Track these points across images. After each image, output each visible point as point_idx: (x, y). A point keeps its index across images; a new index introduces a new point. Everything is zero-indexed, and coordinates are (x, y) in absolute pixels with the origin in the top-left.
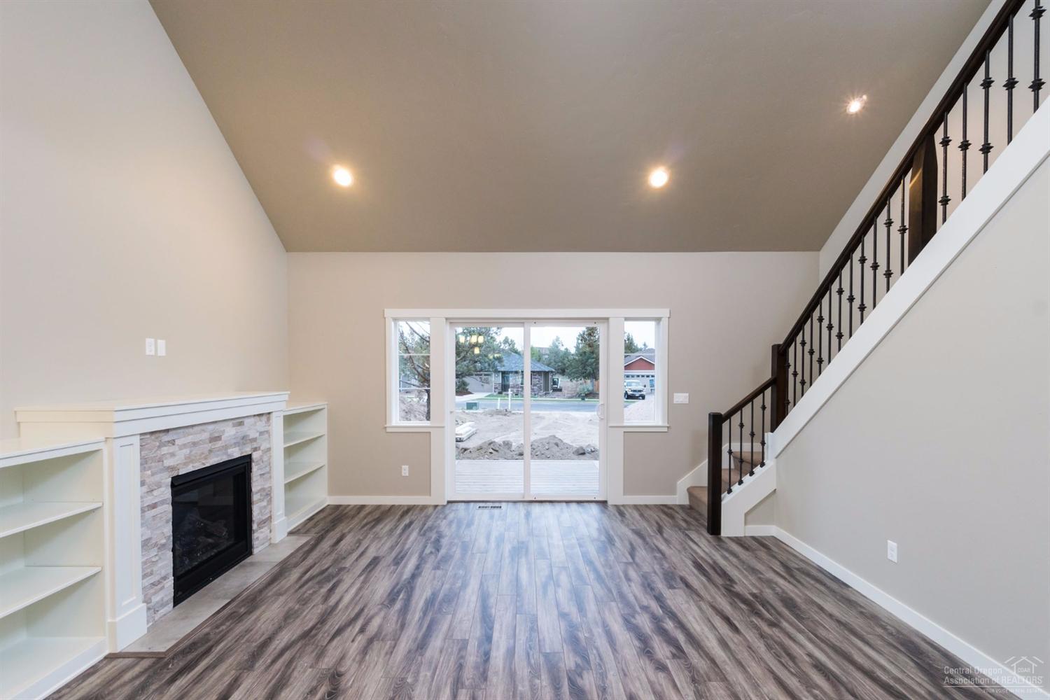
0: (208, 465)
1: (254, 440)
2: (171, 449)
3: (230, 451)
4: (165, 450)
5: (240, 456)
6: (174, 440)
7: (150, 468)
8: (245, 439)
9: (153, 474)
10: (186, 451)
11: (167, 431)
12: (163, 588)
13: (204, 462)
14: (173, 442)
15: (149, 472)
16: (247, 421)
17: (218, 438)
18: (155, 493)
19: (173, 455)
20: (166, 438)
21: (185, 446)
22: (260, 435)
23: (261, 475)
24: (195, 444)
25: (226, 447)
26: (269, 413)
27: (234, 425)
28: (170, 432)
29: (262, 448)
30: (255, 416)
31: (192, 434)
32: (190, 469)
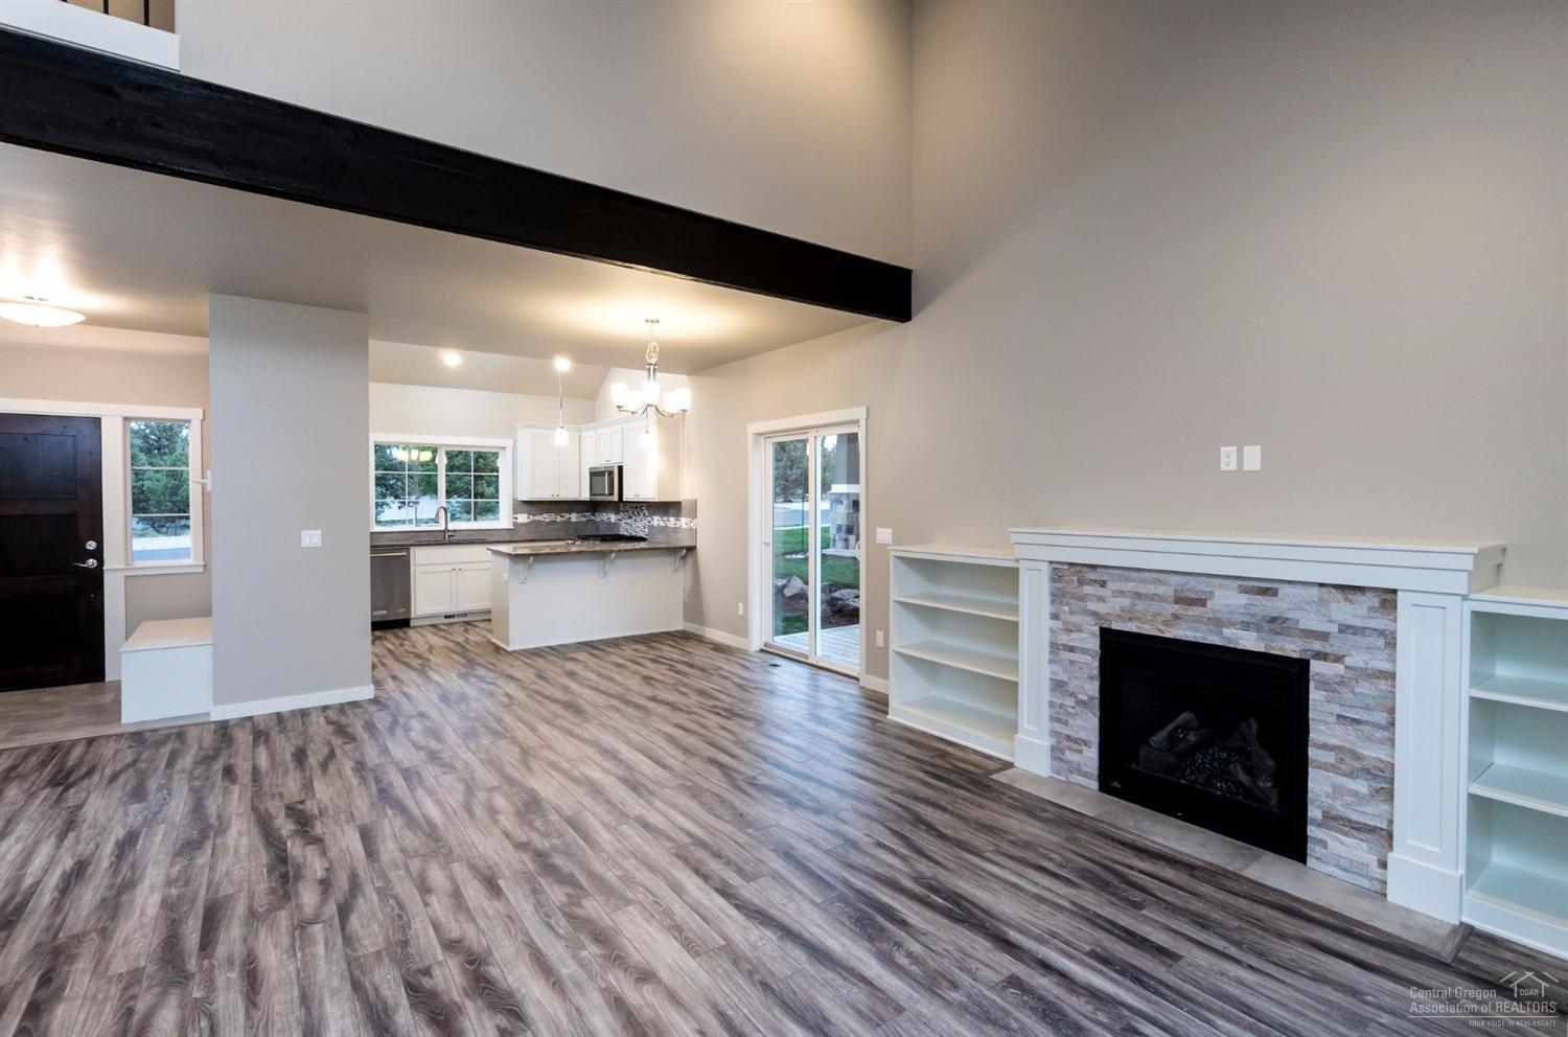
0: (1167, 635)
1: (1324, 636)
2: (1101, 591)
3: (1227, 632)
4: (1088, 589)
5: (1262, 650)
6: (1105, 582)
7: (1068, 604)
8: (1277, 624)
9: (1071, 613)
10: (1126, 602)
11: (1094, 567)
12: (1081, 752)
13: (1163, 628)
14: (1103, 584)
15: (1066, 608)
16: (1284, 590)
17: (1201, 602)
18: (1074, 635)
19: (1101, 599)
20: (1092, 575)
21: (1122, 593)
22: (1341, 631)
23: (1339, 717)
24: (1139, 595)
25: (1218, 623)
26: (1395, 591)
27: (1244, 590)
28: (1098, 570)
29: (1348, 661)
30: (1322, 585)
31: (1133, 581)
32: (1132, 627)
